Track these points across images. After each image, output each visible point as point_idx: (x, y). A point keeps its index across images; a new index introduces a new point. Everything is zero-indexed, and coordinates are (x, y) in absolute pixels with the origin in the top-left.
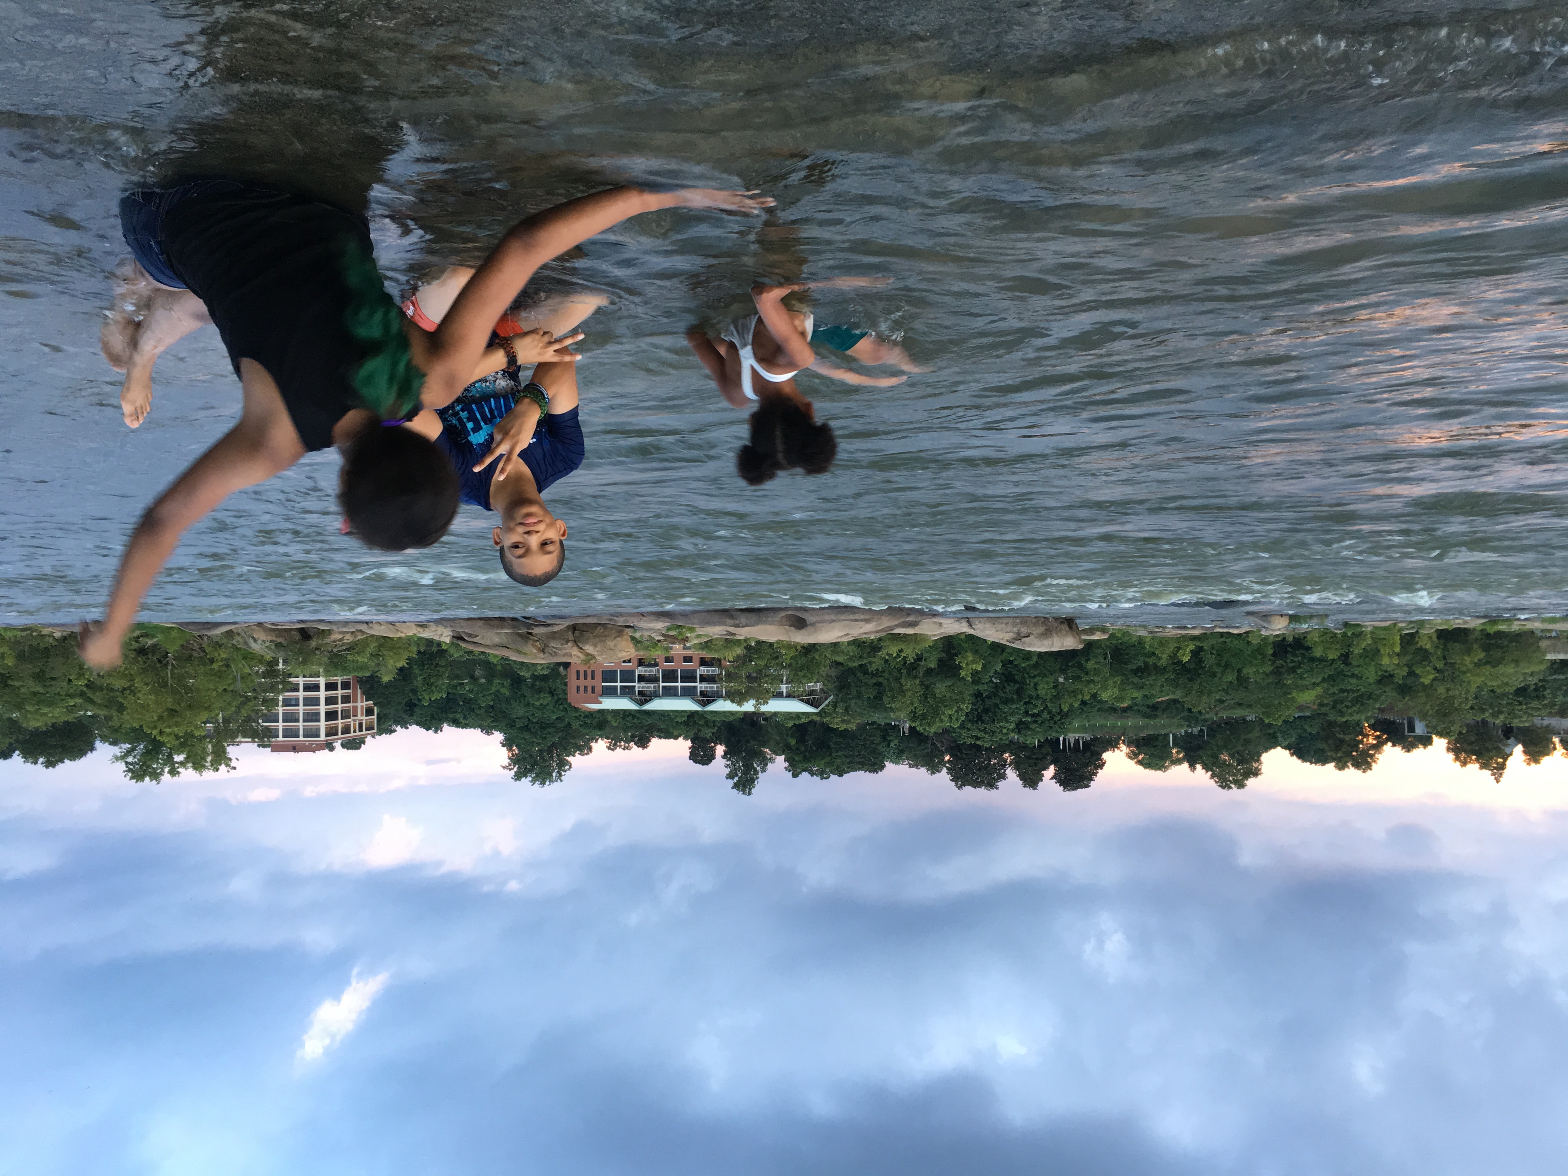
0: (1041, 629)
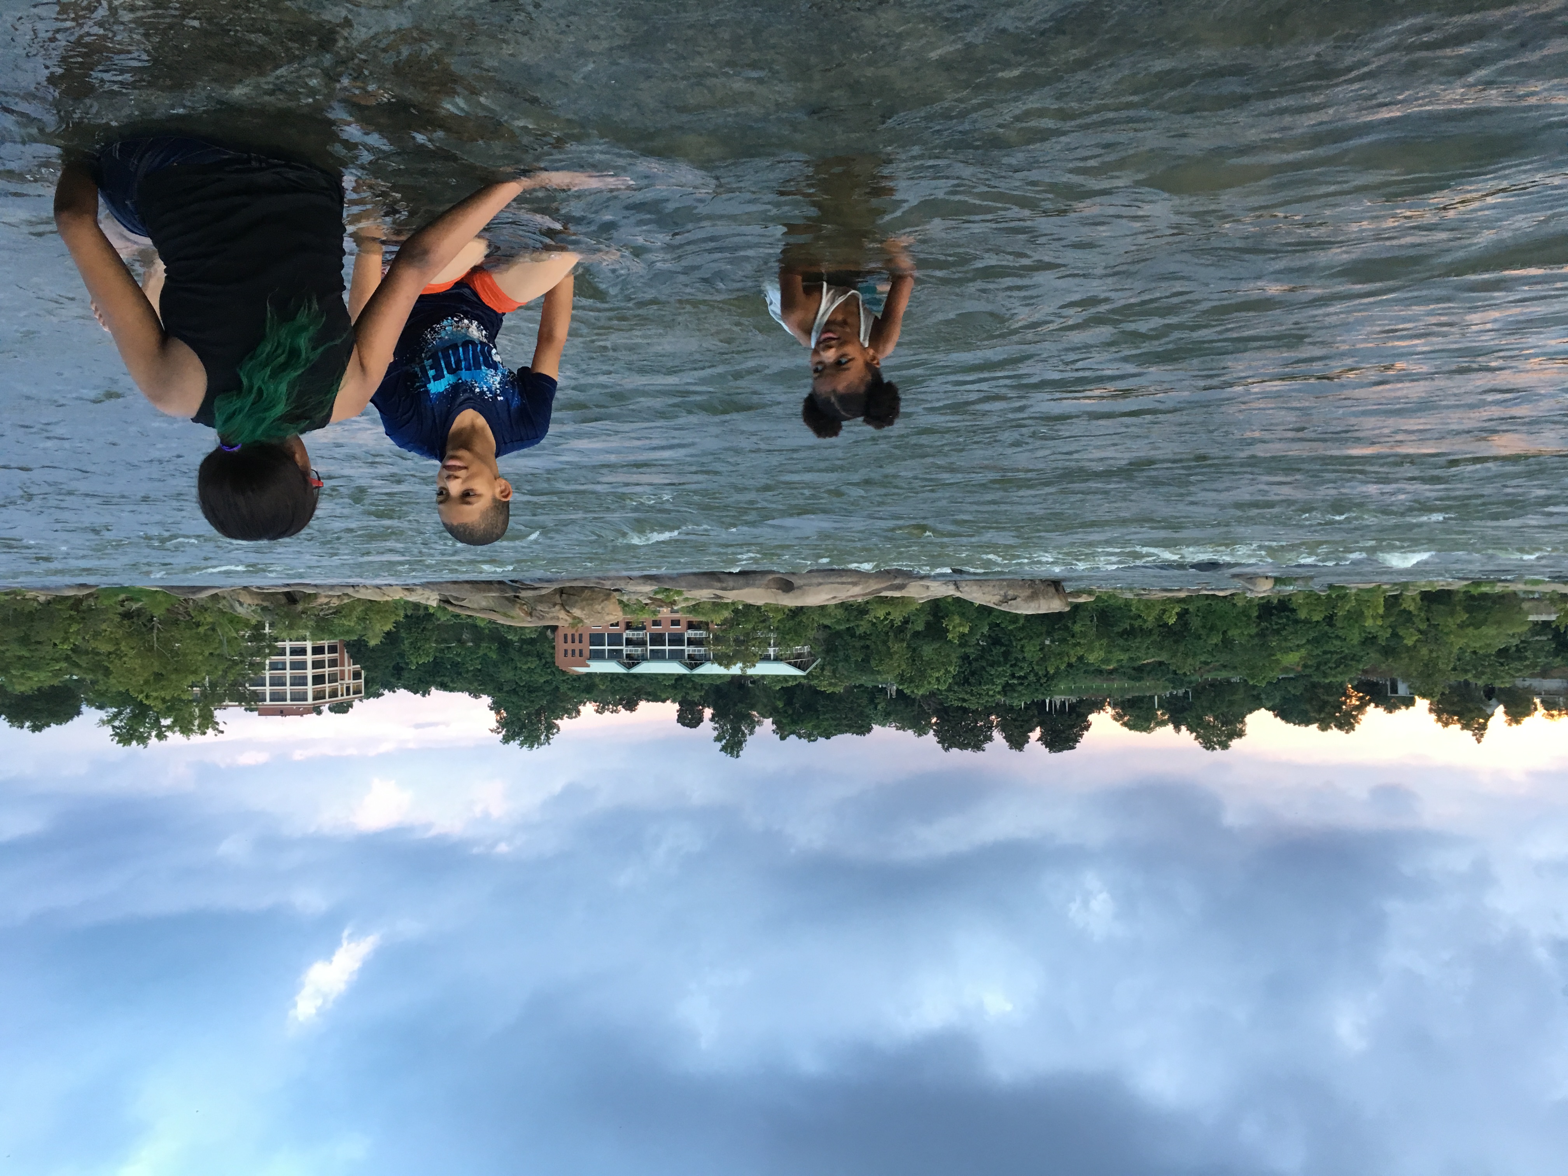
0: (1028, 592)
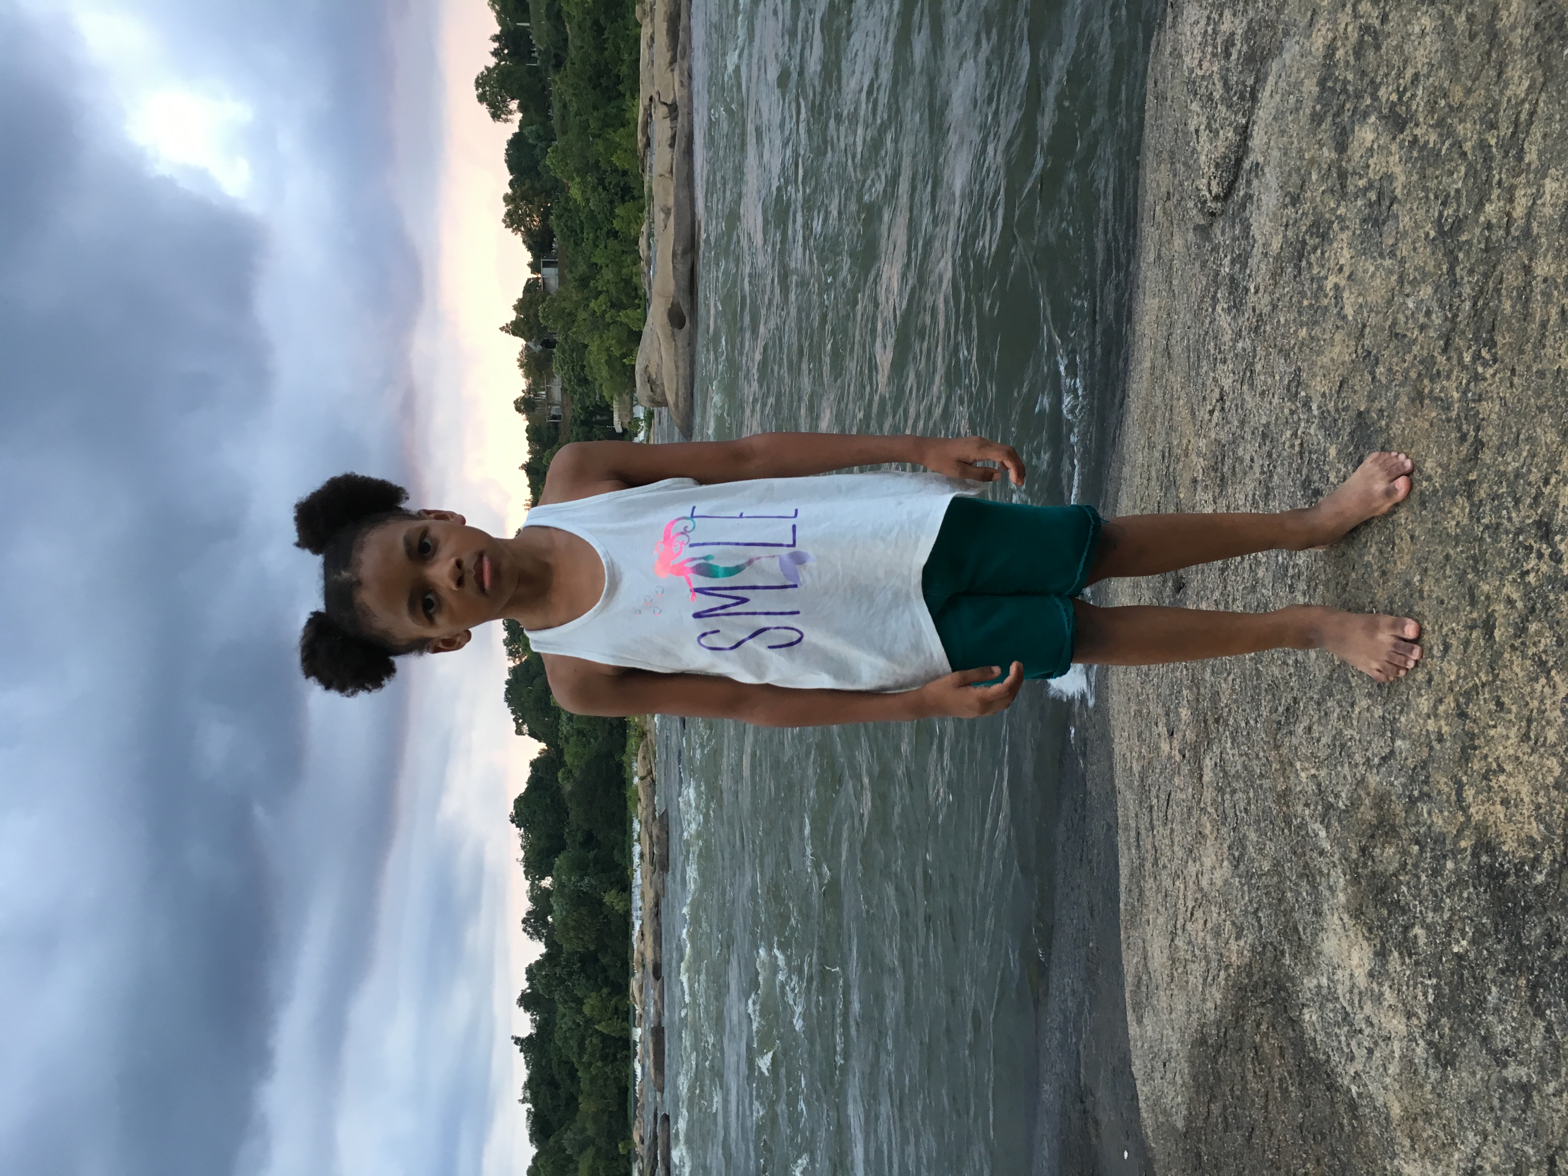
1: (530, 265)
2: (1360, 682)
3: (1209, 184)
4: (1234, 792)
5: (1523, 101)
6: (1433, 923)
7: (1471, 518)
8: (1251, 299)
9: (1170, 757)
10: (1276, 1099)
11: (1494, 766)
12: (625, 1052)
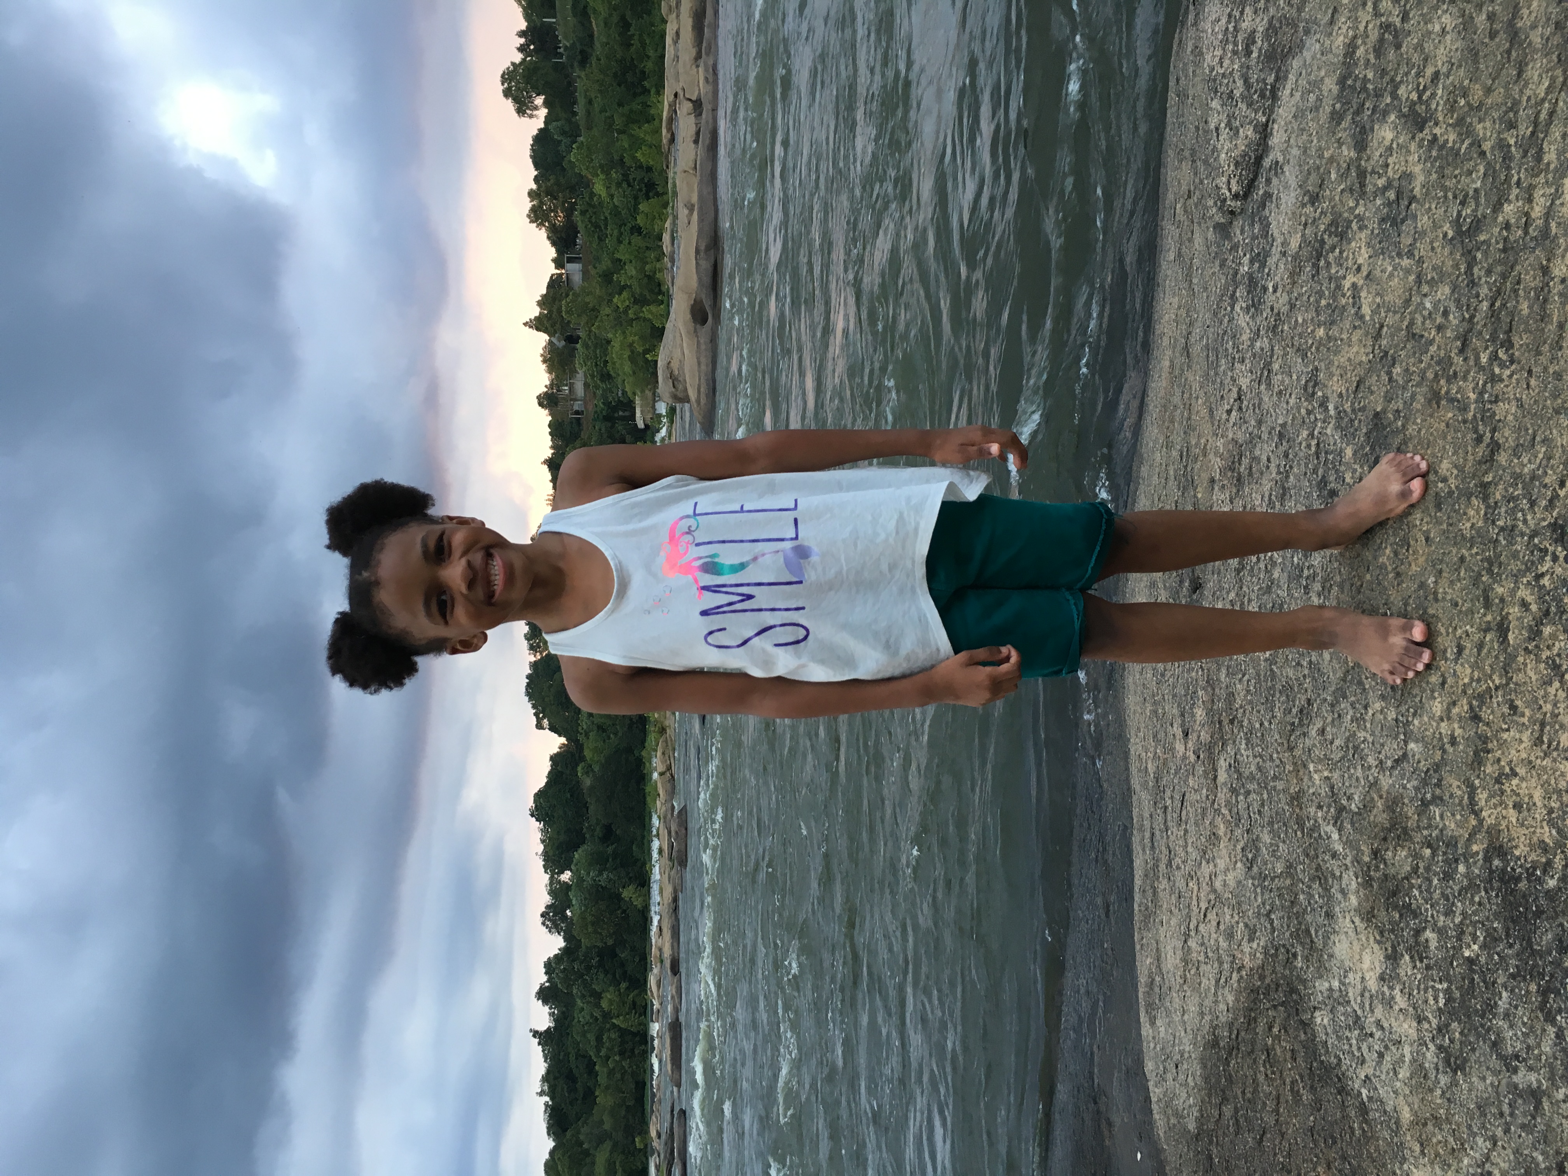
1: (555, 261)
2: (1373, 683)
3: (1229, 182)
4: (1248, 793)
5: (1543, 100)
6: (1444, 927)
7: (1486, 519)
8: (1270, 298)
9: (1184, 758)
10: (1287, 1101)
11: (1507, 770)
12: (643, 1047)
